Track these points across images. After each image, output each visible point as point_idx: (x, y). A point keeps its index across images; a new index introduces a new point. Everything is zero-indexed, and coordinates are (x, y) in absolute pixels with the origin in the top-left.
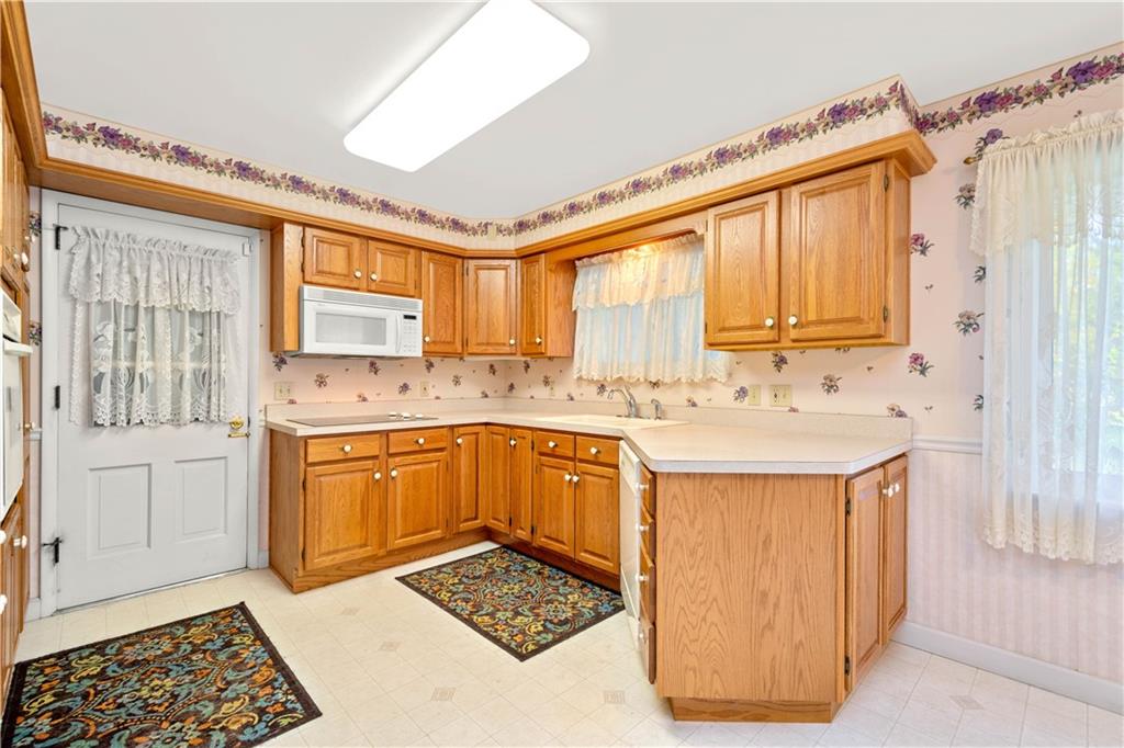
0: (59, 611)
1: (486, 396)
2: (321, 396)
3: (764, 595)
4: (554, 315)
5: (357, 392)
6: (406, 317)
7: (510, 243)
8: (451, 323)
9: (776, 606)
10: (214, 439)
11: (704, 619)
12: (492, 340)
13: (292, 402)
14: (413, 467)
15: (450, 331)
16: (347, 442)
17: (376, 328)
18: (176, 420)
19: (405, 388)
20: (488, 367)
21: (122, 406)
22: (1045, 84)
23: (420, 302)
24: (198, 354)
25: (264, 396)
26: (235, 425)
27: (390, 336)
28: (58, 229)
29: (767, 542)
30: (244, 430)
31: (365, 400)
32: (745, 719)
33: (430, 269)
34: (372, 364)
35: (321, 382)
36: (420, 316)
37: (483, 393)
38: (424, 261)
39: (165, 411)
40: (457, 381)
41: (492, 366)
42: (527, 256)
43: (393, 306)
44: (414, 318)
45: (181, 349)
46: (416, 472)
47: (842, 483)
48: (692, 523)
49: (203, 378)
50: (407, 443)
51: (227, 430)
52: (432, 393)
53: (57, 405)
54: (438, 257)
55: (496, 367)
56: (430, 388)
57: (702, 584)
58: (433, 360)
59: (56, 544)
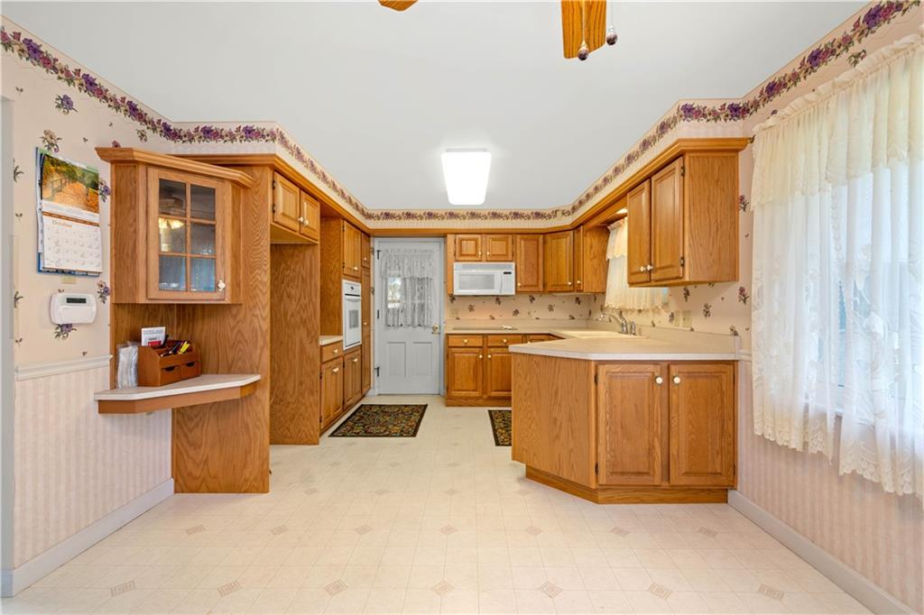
0: (379, 395)
1: (573, 318)
2: (471, 316)
3: (555, 420)
4: (588, 264)
5: (490, 314)
6: (505, 273)
7: (567, 221)
8: (535, 274)
9: (560, 426)
10: (426, 334)
11: (530, 426)
12: (560, 283)
13: (458, 319)
14: (501, 355)
15: (535, 278)
16: (466, 338)
17: (489, 281)
18: (412, 324)
19: (516, 312)
20: (574, 299)
21: (396, 319)
22: (850, 34)
23: (513, 264)
24: (421, 297)
25: (446, 316)
26: (434, 329)
27: (497, 284)
28: (378, 251)
29: (556, 393)
30: (438, 331)
31: (493, 318)
32: (556, 488)
33: (521, 244)
34: (497, 299)
35: (471, 309)
36: (513, 272)
37: (571, 316)
38: (518, 240)
39: (409, 322)
40: (551, 308)
41: (577, 299)
42: (576, 228)
43: (498, 267)
44: (510, 273)
45: (415, 294)
46: (502, 357)
47: (593, 364)
48: (525, 378)
49: (422, 307)
50: (497, 341)
51: (431, 330)
52: (534, 316)
53: (378, 317)
54: (525, 236)
55: (580, 299)
56: (532, 313)
57: (529, 409)
58: (534, 296)
59: (378, 369)
